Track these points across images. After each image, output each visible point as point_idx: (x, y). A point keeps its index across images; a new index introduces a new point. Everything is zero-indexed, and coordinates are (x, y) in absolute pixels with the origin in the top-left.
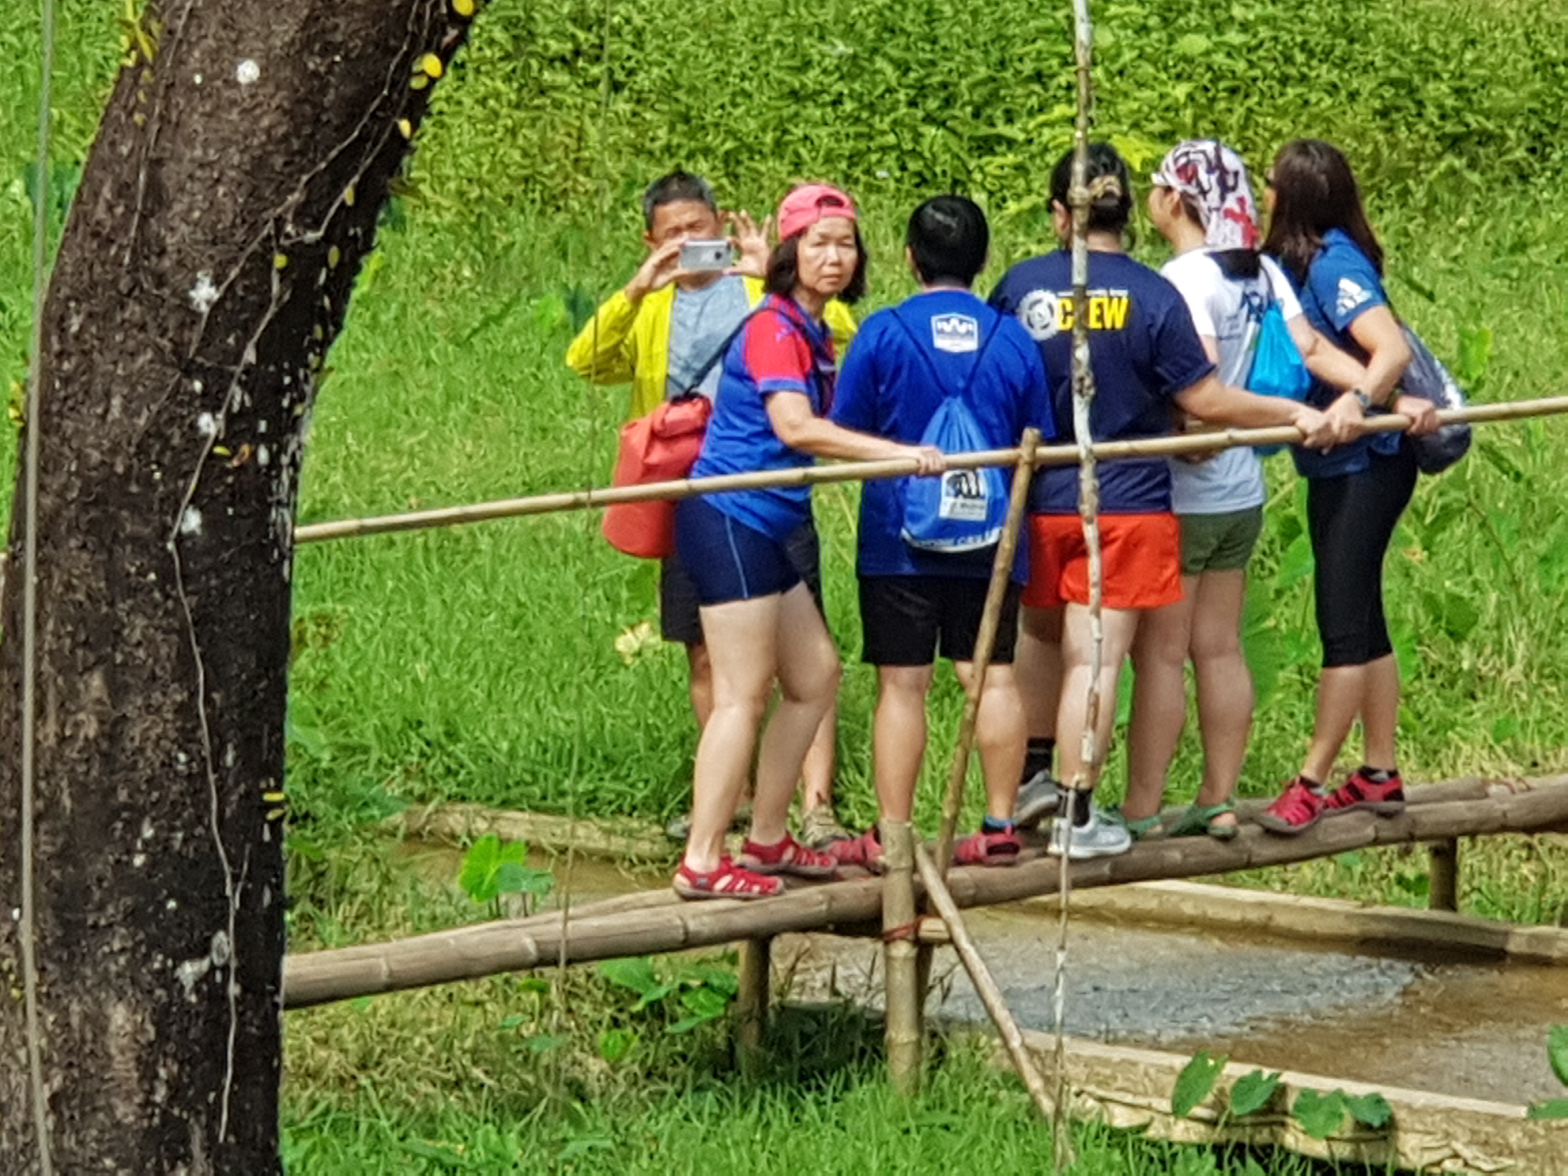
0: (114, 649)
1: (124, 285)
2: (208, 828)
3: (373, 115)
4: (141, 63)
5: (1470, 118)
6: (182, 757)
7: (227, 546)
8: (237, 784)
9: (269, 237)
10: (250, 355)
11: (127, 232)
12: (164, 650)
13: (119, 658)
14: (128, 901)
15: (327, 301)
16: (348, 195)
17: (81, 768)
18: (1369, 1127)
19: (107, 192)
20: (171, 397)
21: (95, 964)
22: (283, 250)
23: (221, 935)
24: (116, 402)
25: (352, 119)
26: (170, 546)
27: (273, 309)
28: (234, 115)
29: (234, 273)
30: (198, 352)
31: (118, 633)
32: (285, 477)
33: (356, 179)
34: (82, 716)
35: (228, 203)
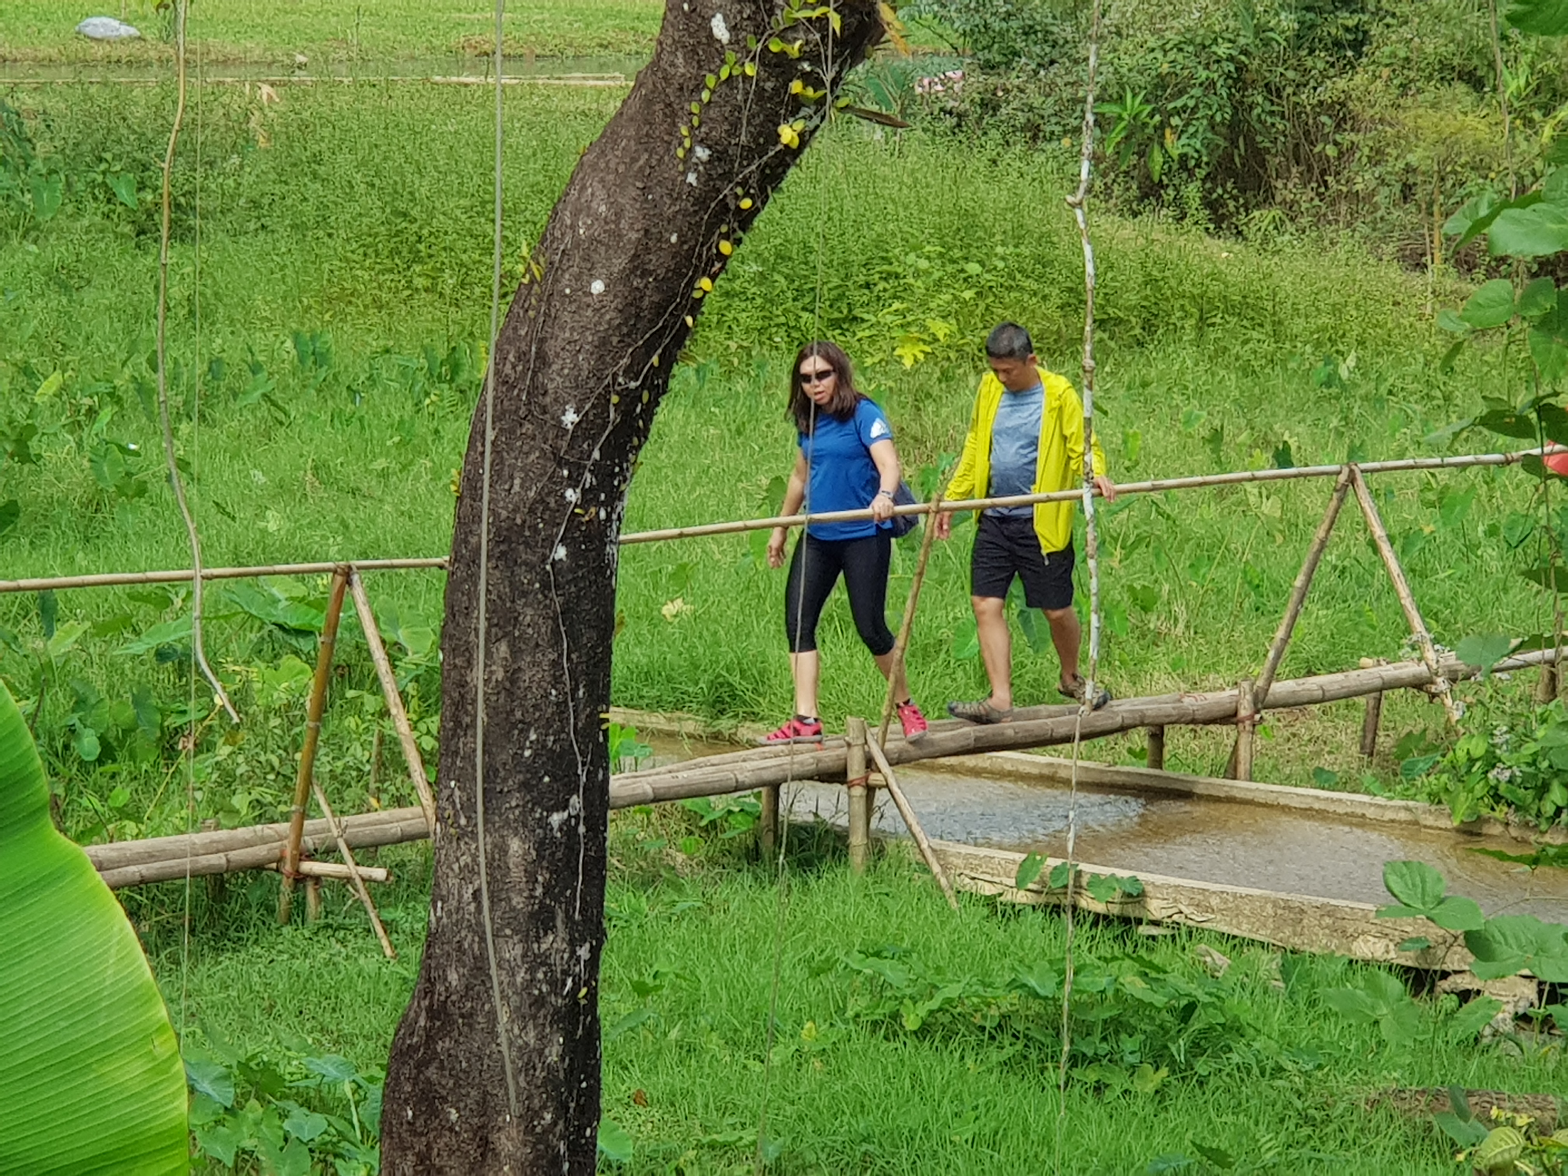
0: (514, 627)
1: (522, 412)
2: (568, 734)
3: (671, 313)
4: (533, 281)
5: (1110, 311)
6: (554, 692)
7: (581, 567)
8: (584, 709)
9: (608, 385)
10: (596, 455)
11: (524, 380)
12: (543, 630)
13: (517, 634)
14: (521, 777)
15: (641, 423)
16: (655, 360)
17: (494, 698)
18: (1130, 895)
19: (511, 357)
20: (550, 478)
21: (500, 816)
22: (618, 393)
23: (575, 797)
24: (517, 482)
25: (660, 315)
26: (548, 567)
27: (610, 427)
28: (589, 313)
29: (587, 407)
30: (566, 452)
31: (516, 619)
32: (614, 527)
33: (660, 351)
34: (494, 668)
35: (586, 365)
